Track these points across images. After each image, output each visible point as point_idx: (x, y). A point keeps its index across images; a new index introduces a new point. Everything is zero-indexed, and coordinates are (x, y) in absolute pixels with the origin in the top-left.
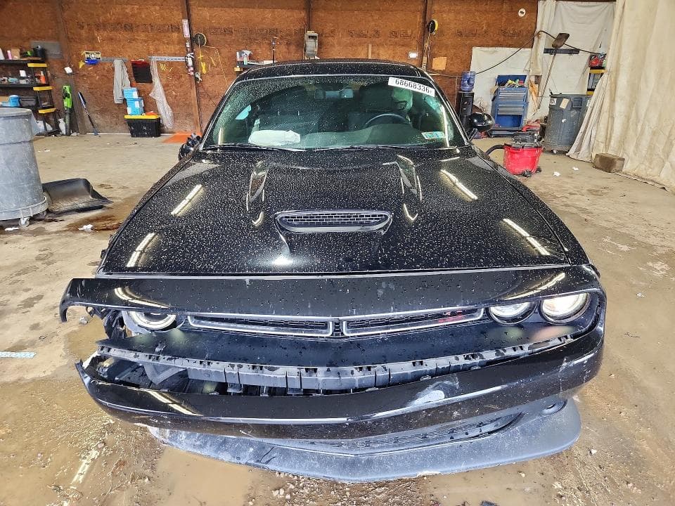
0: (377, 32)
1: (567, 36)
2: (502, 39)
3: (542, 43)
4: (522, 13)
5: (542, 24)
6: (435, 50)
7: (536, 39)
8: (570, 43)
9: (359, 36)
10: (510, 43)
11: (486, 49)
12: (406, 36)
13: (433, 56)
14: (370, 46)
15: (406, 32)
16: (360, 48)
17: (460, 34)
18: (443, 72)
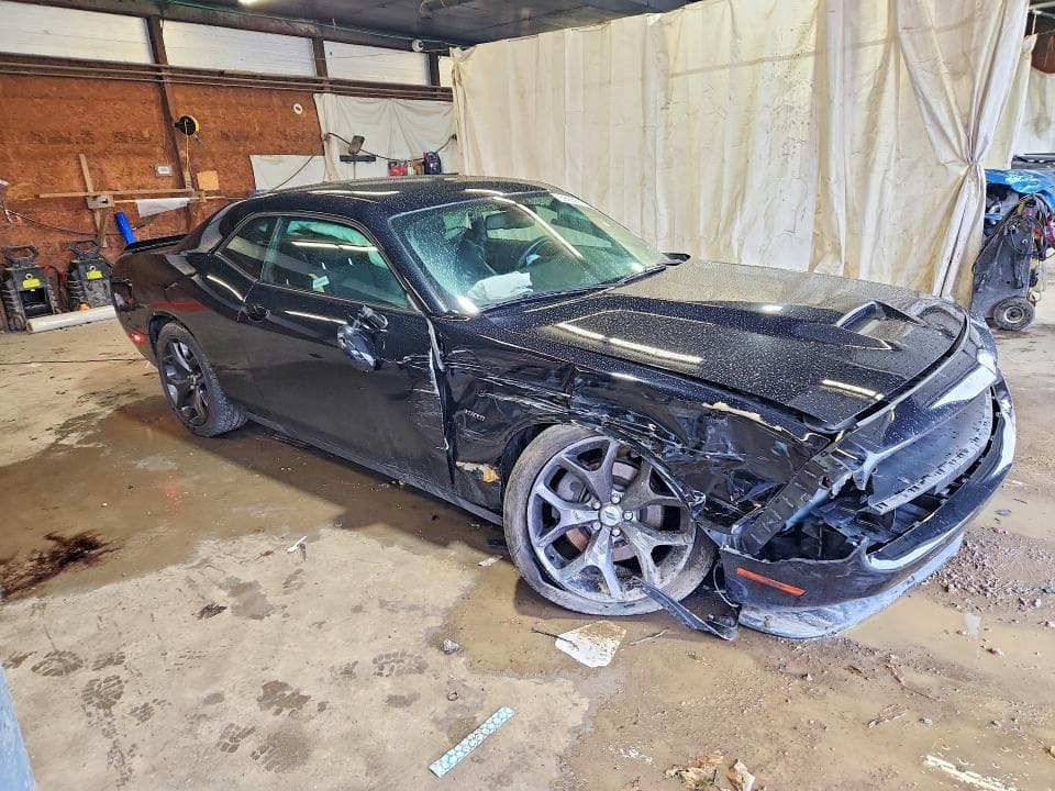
0: (88, 134)
1: (362, 140)
2: (284, 143)
3: (335, 150)
4: (298, 109)
5: (326, 124)
6: (197, 161)
7: (325, 143)
8: (367, 148)
9: (55, 141)
10: (296, 148)
11: (267, 157)
12: (141, 140)
13: (195, 171)
14: (82, 157)
15: (140, 133)
16: (63, 163)
17: (226, 137)
18: (217, 193)
